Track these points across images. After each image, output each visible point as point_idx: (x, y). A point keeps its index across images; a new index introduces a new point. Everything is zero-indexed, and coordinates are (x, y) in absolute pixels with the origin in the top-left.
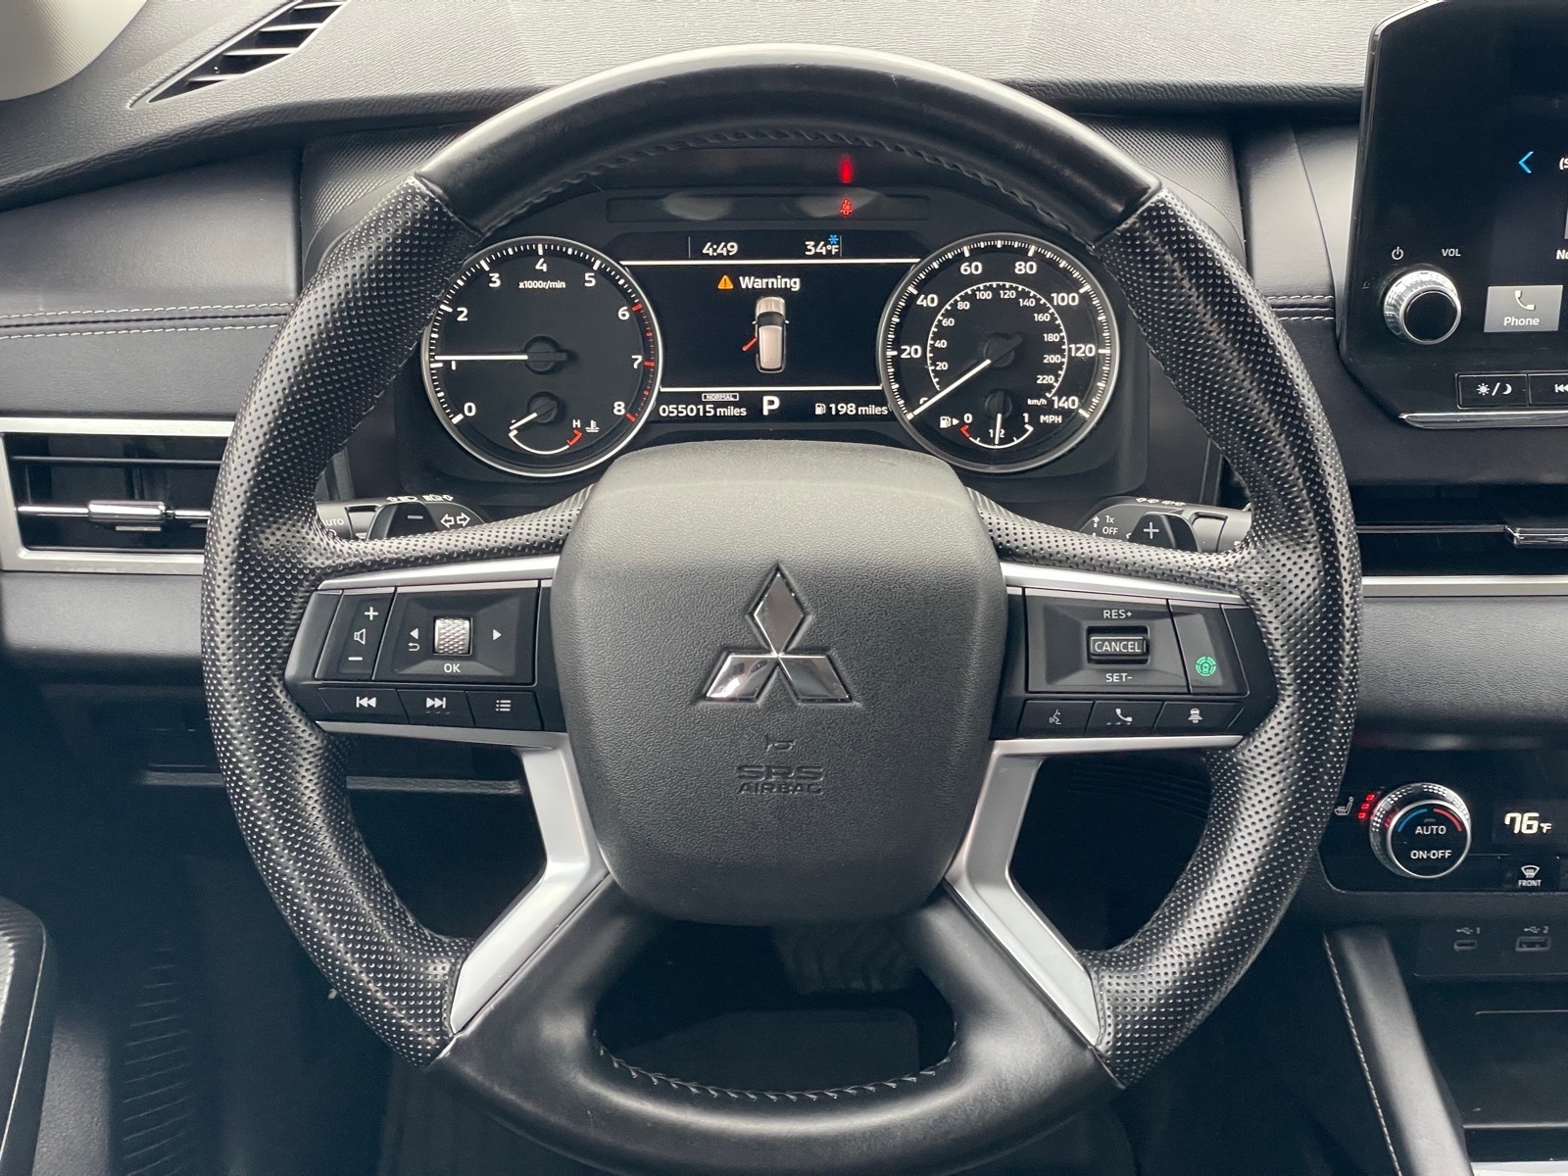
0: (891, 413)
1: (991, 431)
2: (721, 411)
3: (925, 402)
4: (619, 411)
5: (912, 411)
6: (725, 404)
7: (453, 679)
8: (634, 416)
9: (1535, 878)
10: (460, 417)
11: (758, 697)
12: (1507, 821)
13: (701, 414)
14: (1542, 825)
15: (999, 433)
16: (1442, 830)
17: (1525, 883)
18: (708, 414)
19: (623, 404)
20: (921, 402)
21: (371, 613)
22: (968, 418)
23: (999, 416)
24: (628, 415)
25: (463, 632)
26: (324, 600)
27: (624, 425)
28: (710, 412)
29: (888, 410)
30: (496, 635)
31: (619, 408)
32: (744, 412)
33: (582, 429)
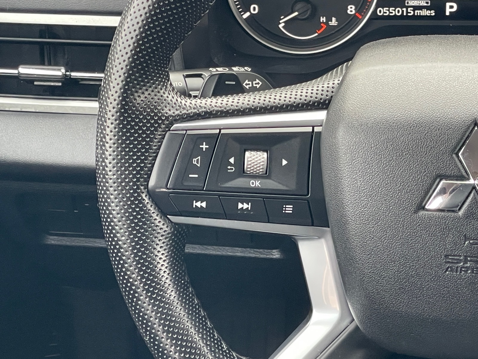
2: (418, 12)
4: (351, 11)
6: (420, 8)
7: (256, 191)
8: (361, 15)
10: (248, 14)
11: (460, 209)
13: (405, 14)
18: (409, 14)
19: (353, 7)
21: (204, 146)
24: (357, 14)
25: (263, 160)
26: (174, 137)
27: (354, 21)
28: (410, 13)
30: (284, 162)
31: (351, 10)
32: (433, 13)
33: (327, 23)
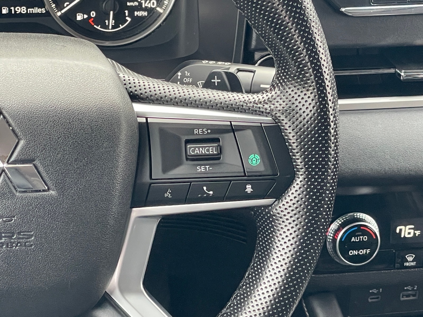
0: (47, 12)
1: (107, 21)
3: (67, 5)
5: (61, 10)
9: (413, 261)
12: (398, 231)
14: (416, 232)
15: (112, 22)
16: (365, 238)
17: (407, 264)
20: (65, 5)
22: (93, 14)
23: (112, 13)
29: (46, 10)
